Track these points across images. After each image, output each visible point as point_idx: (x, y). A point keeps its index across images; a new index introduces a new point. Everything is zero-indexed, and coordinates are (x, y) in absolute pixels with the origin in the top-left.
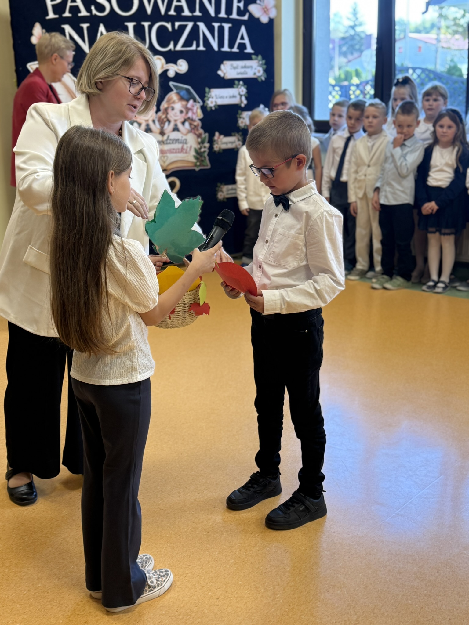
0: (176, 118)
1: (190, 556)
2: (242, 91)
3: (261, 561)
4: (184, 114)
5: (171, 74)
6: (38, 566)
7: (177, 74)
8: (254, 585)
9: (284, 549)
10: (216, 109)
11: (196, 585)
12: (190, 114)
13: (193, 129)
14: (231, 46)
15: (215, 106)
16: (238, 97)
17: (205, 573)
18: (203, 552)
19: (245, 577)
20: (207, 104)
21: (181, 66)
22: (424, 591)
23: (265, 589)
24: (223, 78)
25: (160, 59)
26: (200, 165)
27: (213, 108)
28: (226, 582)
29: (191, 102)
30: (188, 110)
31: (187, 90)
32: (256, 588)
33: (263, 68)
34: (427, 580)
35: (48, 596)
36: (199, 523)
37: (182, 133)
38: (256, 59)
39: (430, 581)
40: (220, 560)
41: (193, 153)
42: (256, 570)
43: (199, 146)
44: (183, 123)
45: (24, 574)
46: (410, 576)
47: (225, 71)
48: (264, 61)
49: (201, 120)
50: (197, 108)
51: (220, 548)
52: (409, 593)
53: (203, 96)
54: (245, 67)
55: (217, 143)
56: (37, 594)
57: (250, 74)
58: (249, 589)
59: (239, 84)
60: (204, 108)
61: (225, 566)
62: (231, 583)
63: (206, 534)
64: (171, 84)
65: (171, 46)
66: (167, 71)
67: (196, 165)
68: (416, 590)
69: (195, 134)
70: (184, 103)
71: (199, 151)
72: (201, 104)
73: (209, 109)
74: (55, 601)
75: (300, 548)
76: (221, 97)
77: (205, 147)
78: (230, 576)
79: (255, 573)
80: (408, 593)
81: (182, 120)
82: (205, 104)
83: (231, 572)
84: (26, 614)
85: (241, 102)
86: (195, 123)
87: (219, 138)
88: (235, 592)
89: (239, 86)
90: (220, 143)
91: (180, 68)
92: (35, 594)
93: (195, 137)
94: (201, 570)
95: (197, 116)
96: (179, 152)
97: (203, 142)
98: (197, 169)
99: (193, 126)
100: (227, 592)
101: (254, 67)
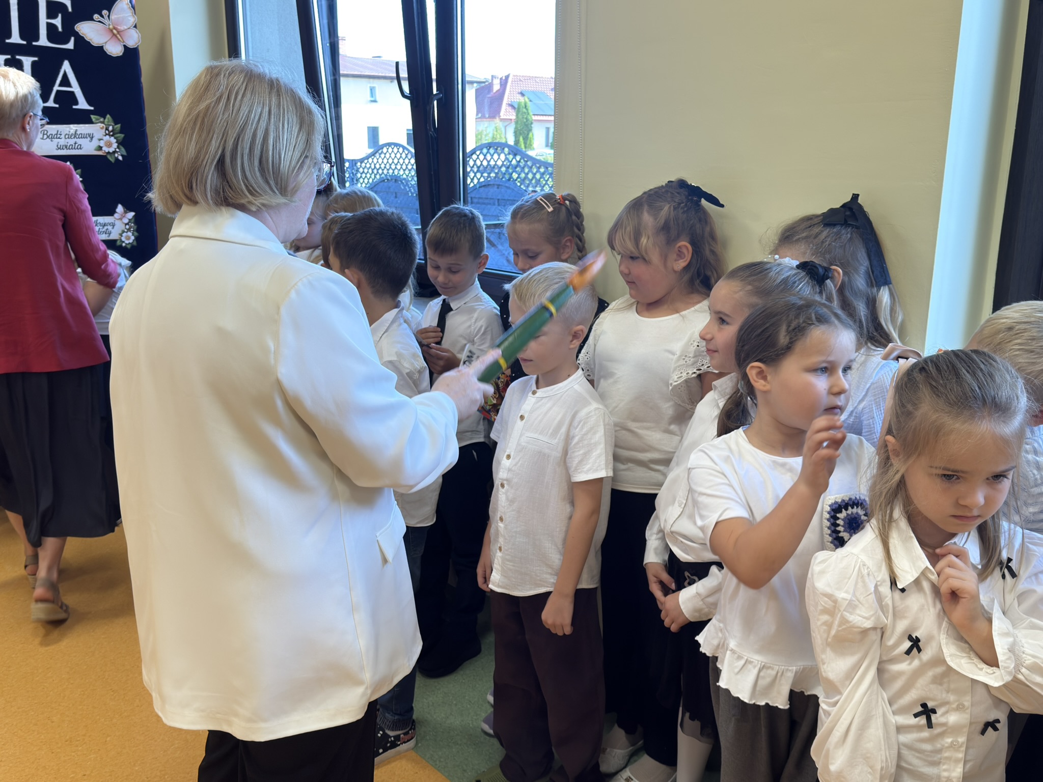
33: (117, 138)
38: (100, 121)
48: (118, 126)
54: (75, 135)
101: (97, 136)
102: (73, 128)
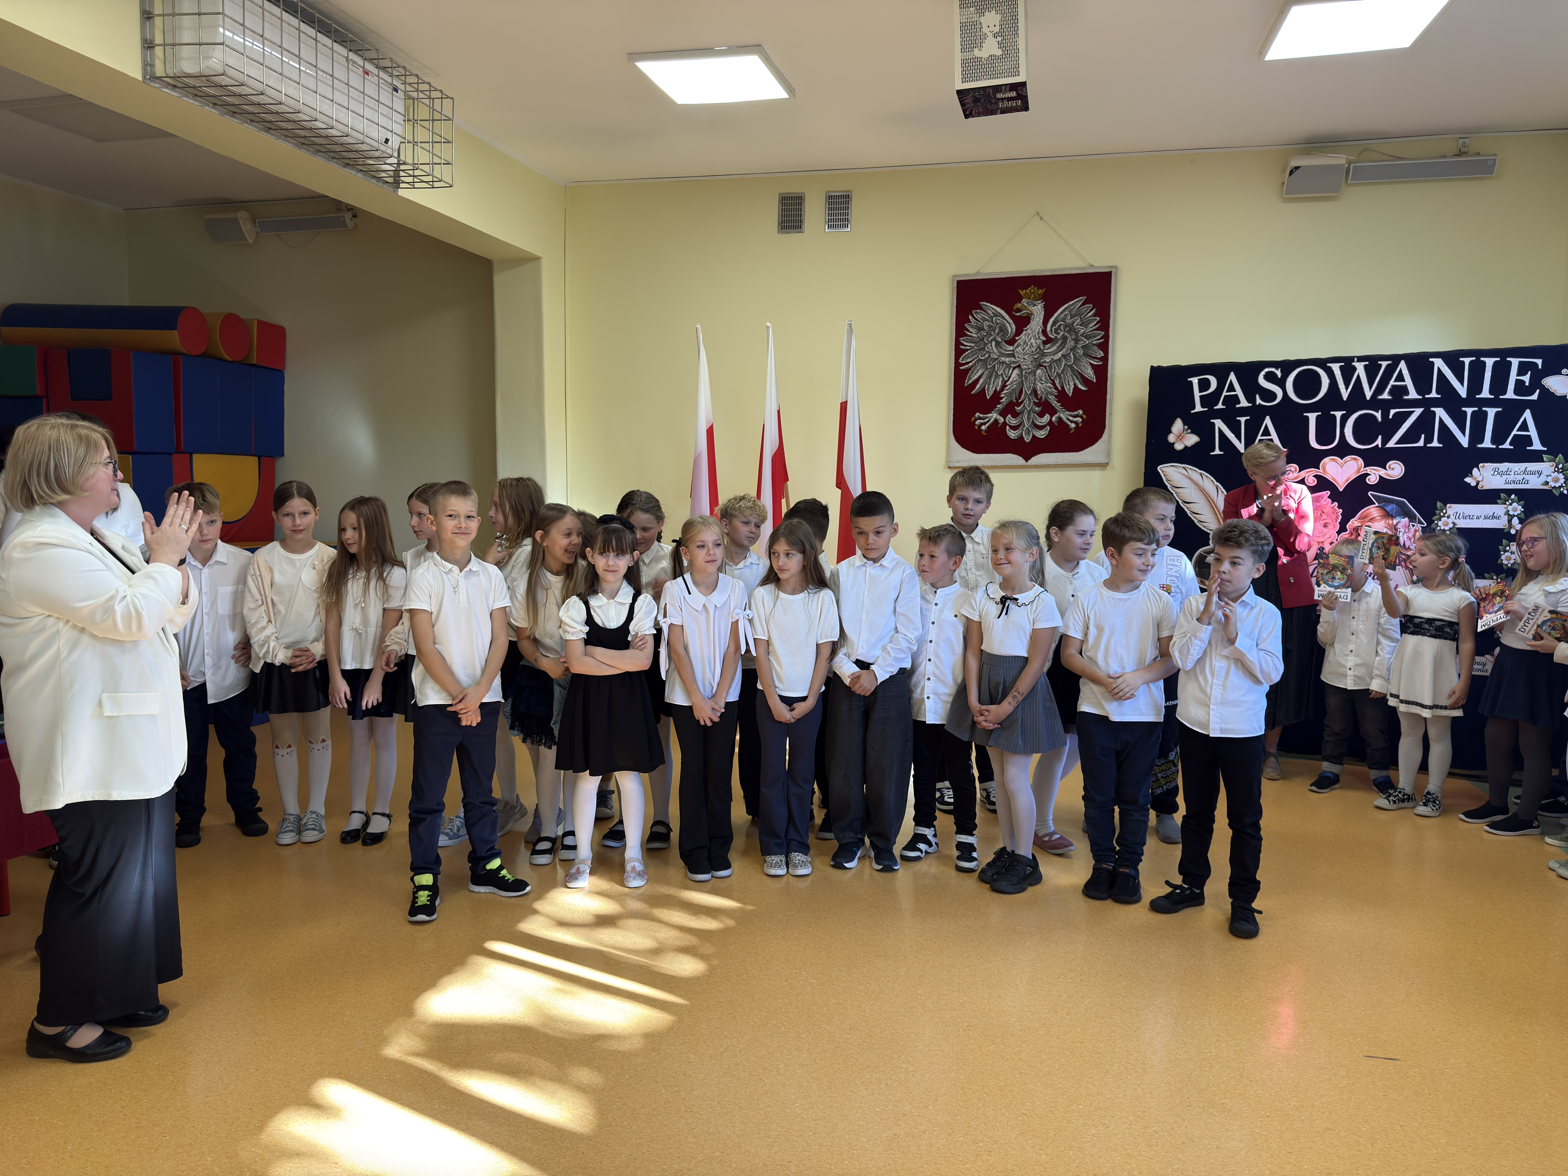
2: (1514, 510)
7: (1383, 481)
14: (1498, 438)
16: (1504, 518)
21: (1392, 469)
24: (1475, 488)
25: (1355, 459)
29: (1406, 521)
31: (1401, 505)
33: (1565, 475)
38: (1551, 460)
47: (1479, 478)
53: (1429, 514)
57: (1535, 483)
59: (1509, 499)
64: (1371, 493)
65: (1379, 442)
66: (1364, 476)
70: (1390, 521)
72: (1425, 524)
76: (1468, 517)
82: (1433, 526)
85: (1510, 526)
89: (1509, 502)
91: (1390, 472)
101: (1544, 474)
102: (1523, 466)
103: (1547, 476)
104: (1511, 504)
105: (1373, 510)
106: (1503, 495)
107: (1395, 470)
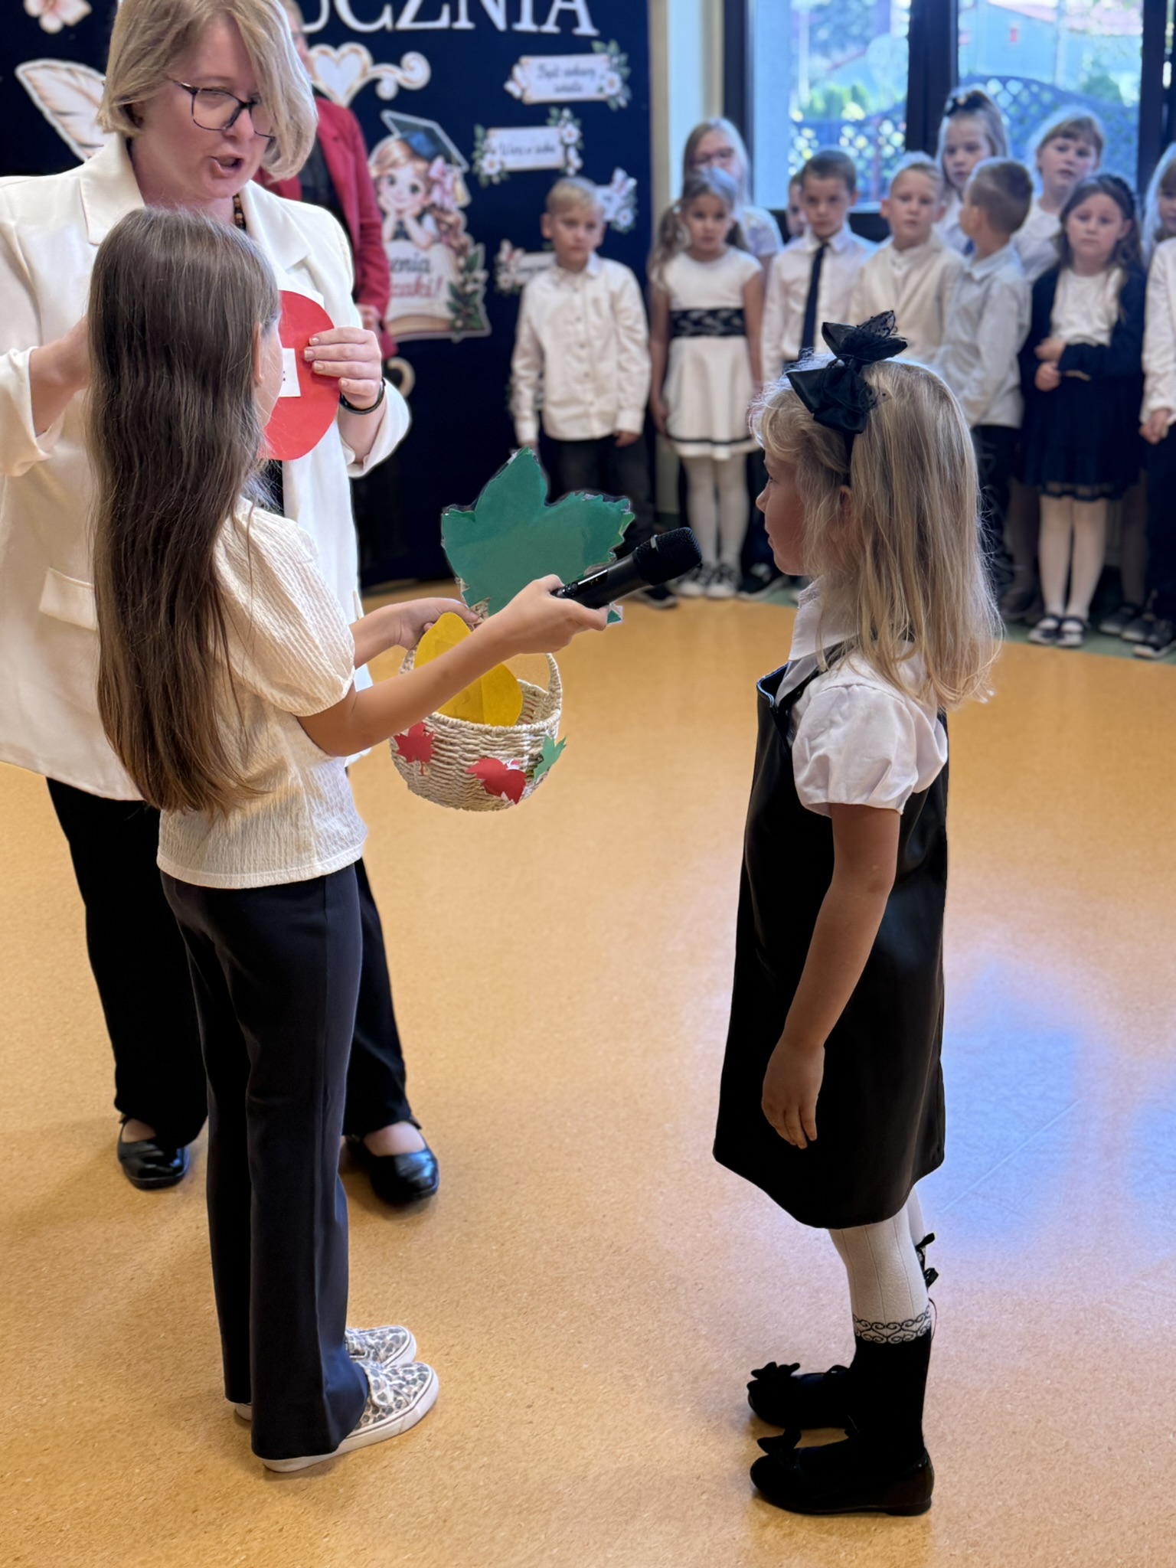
0: (400, 206)
1: (458, 1302)
2: (570, 135)
3: (635, 1313)
4: (420, 196)
5: (387, 91)
6: (76, 1334)
7: (402, 91)
8: (620, 1371)
9: (694, 1282)
10: (503, 183)
11: (477, 1373)
12: (436, 196)
13: (446, 233)
14: (540, 17)
15: (499, 174)
16: (560, 150)
17: (495, 1344)
18: (490, 1293)
19: (597, 1351)
20: (481, 168)
21: (412, 69)
22: (1042, 1381)
23: (647, 1380)
24: (519, 102)
25: (356, 52)
26: (464, 328)
27: (496, 180)
28: (550, 1366)
29: (439, 162)
30: (431, 183)
31: (429, 132)
32: (626, 1378)
33: (621, 75)
34: (1050, 1354)
35: (104, 1407)
36: (480, 1222)
37: (418, 245)
38: (604, 51)
39: (1059, 1355)
40: (534, 1311)
41: (445, 296)
42: (625, 1335)
43: (460, 278)
44: (419, 218)
45: (39, 1355)
46: (1009, 1342)
47: (524, 84)
48: (623, 58)
49: (465, 210)
50: (455, 180)
51: (532, 1281)
52: (1007, 1385)
53: (468, 148)
54: (576, 72)
55: (507, 270)
56: (74, 1403)
57: (588, 91)
58: (609, 1381)
59: (559, 118)
60: (471, 180)
61: (545, 1325)
62: (563, 1367)
63: (496, 1250)
64: (387, 116)
65: (386, 19)
66: (373, 83)
67: (453, 328)
68: (1022, 1378)
69: (450, 246)
70: (421, 166)
71: (460, 290)
72: (465, 167)
73: (484, 182)
74: (121, 1421)
75: (732, 1278)
76: (517, 151)
77: (476, 281)
78: (557, 1351)
79: (622, 1341)
80: (1004, 1384)
81: (417, 209)
82: (476, 169)
83: (562, 1341)
84: (48, 1455)
85: (568, 163)
86: (450, 219)
87: (510, 256)
88: (572, 1388)
89: (562, 123)
90: (513, 270)
91: (409, 75)
92: (70, 1402)
93: (451, 253)
94: (488, 1336)
95: (455, 200)
96: (410, 294)
97: (469, 268)
98: (456, 337)
99: (444, 227)
100: (552, 1389)
101: (597, 74)
102: (572, 60)
103: (602, 77)
104: (564, 126)
105: (392, 147)
106: (554, 112)
107: (415, 71)
